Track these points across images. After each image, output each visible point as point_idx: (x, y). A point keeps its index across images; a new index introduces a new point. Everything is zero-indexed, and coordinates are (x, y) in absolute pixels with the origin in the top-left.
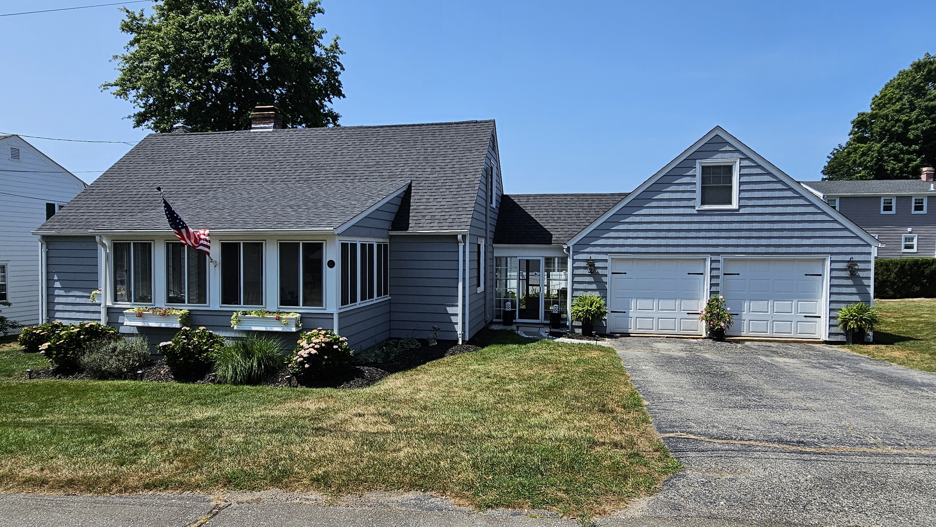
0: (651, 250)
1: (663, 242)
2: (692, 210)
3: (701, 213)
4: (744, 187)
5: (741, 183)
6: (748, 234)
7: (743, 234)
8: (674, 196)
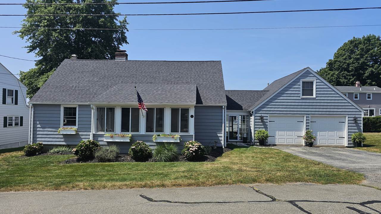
0: (284, 112)
1: (289, 110)
2: (299, 98)
3: (303, 99)
4: (317, 90)
5: (316, 88)
6: (319, 107)
7: (317, 107)
8: (293, 92)
